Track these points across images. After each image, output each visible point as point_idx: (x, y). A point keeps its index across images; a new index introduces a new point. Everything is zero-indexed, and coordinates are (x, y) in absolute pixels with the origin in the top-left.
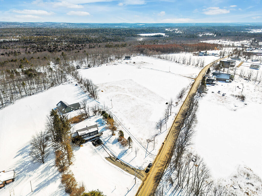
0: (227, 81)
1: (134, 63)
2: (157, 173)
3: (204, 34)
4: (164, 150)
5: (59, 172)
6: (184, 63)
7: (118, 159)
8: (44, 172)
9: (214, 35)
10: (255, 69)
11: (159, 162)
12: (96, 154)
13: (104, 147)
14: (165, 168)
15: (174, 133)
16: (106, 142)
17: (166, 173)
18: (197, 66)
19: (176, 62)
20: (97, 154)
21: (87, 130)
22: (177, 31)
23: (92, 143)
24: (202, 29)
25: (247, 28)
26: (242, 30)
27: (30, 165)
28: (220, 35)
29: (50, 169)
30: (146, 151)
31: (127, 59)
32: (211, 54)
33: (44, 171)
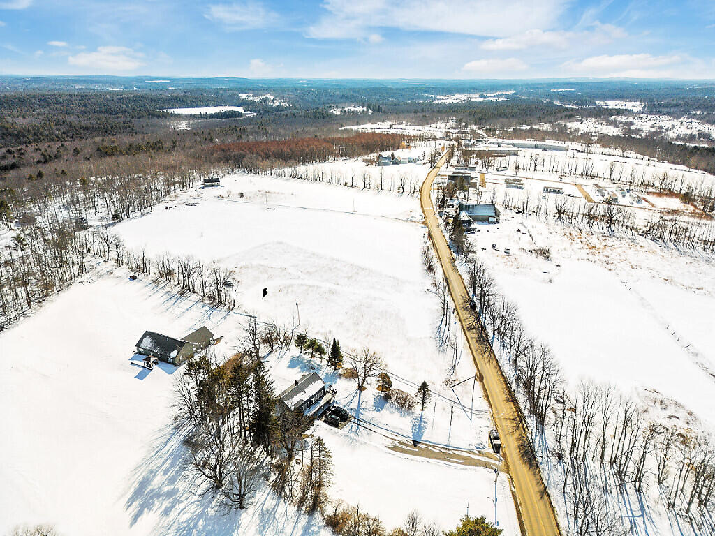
0: (491, 219)
1: (242, 195)
2: (519, 446)
3: (343, 108)
4: (495, 396)
5: (306, 517)
6: (368, 187)
7: (419, 443)
8: (264, 529)
9: (368, 111)
10: (519, 188)
11: (504, 423)
12: (358, 444)
13: (361, 423)
14: (524, 431)
15: (483, 352)
16: (358, 412)
17: (537, 442)
18: (401, 190)
19: (345, 185)
20: (362, 444)
21: (303, 392)
22: (273, 101)
23: (325, 421)
24: (331, 96)
25: (426, 92)
26: (419, 99)
27: (204, 527)
28: (380, 109)
29: (274, 517)
30: (461, 407)
31: (211, 186)
32: (407, 161)
33: (264, 527)
